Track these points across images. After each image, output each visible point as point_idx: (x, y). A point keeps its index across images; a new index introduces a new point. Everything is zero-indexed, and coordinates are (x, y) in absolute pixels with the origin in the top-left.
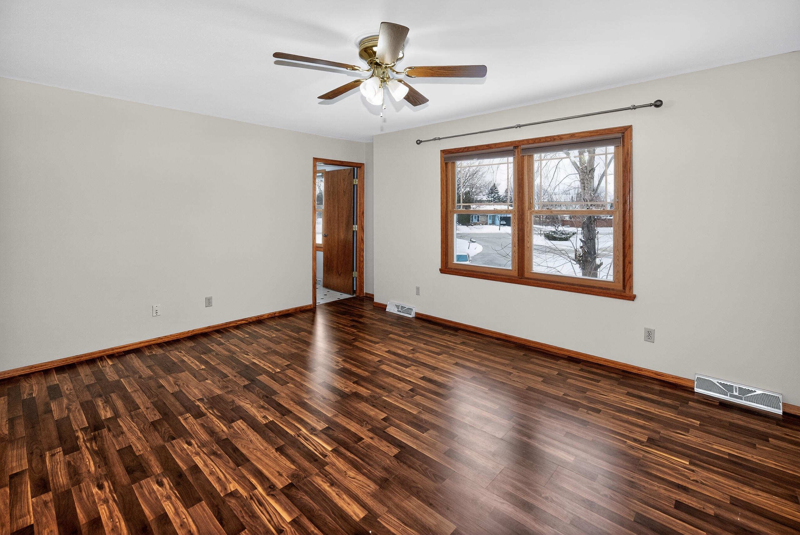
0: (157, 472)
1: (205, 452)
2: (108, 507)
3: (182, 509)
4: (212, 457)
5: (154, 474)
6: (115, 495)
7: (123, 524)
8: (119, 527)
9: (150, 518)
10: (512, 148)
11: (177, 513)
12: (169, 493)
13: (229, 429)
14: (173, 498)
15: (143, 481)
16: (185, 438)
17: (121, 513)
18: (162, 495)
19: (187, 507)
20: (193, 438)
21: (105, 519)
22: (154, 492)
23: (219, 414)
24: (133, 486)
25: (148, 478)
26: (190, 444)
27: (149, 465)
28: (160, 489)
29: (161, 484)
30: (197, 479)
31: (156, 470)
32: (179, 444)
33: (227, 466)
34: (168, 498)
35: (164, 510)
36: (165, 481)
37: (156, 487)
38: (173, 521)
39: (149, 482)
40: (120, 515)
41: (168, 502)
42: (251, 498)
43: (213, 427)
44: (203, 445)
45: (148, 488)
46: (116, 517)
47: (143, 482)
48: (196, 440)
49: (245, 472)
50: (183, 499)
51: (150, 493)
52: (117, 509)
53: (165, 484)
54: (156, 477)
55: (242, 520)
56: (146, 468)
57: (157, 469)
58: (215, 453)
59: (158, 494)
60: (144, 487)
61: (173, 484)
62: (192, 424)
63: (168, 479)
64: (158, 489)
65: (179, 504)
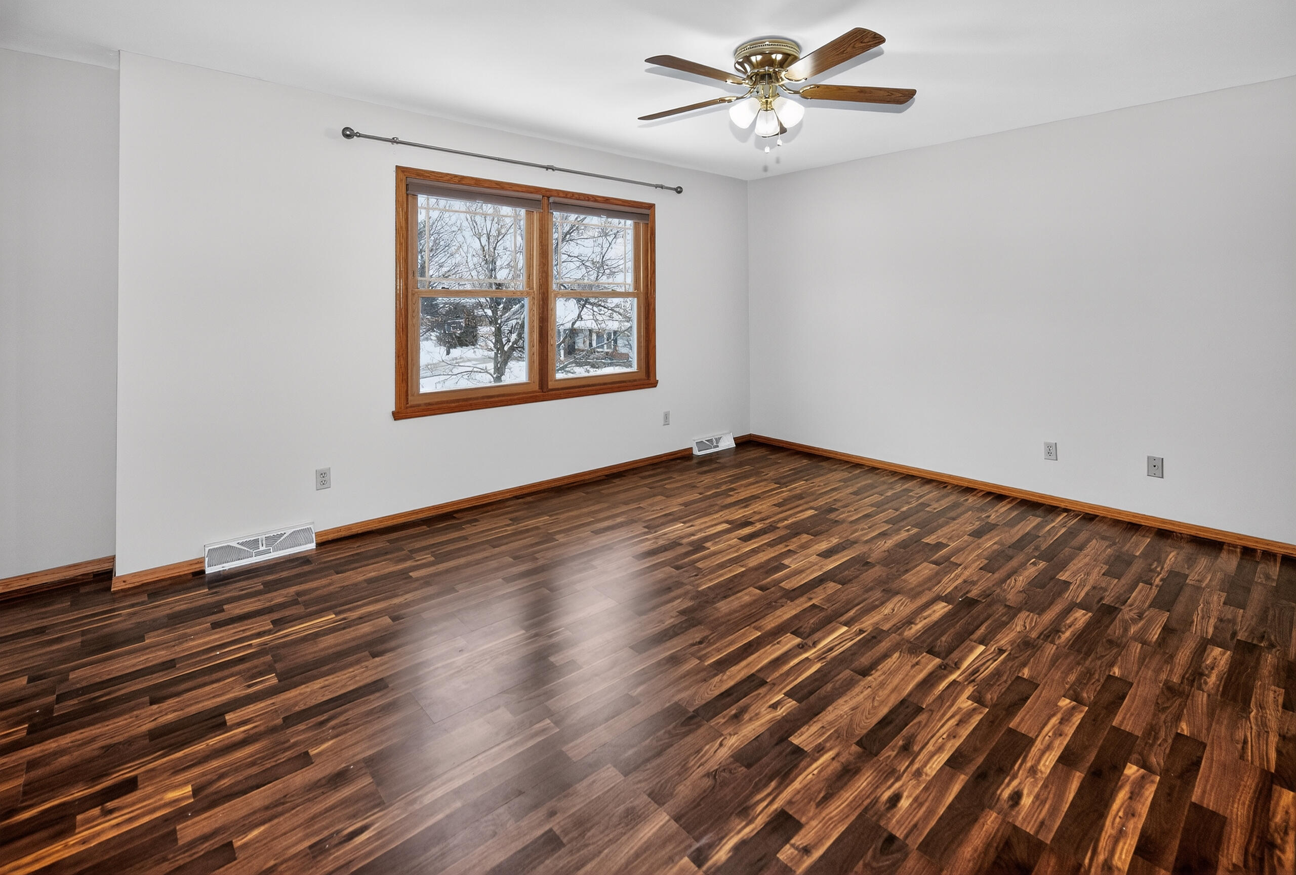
0: (996, 818)
1: (907, 764)
2: (1112, 852)
3: (1038, 745)
4: (916, 748)
5: (1003, 820)
6: (1087, 861)
7: (1115, 806)
8: (1122, 810)
9: (1080, 776)
10: (539, 197)
11: (1049, 747)
12: (1026, 774)
13: (826, 749)
14: (1029, 764)
15: (1028, 830)
16: (881, 817)
17: (1103, 825)
18: (1034, 784)
19: (1031, 742)
20: (877, 800)
21: (1131, 840)
22: (1037, 797)
23: (773, 784)
24: (1049, 842)
25: (1018, 824)
26: (895, 799)
27: (988, 845)
28: (1025, 792)
29: (1016, 797)
30: (976, 750)
31: (992, 822)
32: (902, 822)
33: (926, 725)
34: (1033, 771)
35: (1055, 767)
36: (1006, 794)
37: (1027, 801)
38: (1063, 747)
39: (1024, 819)
40: (1108, 823)
41: (1041, 767)
42: (973, 681)
43: (827, 779)
44: (891, 773)
45: (1036, 812)
46: (1116, 825)
47: (1030, 829)
48: (879, 792)
49: (930, 699)
50: (1021, 754)
51: (1043, 802)
52: (1103, 834)
53: (1014, 789)
54: (1006, 815)
55: (1009, 682)
56: (997, 848)
57: (990, 822)
58: (906, 749)
59: (1036, 790)
60: (1039, 820)
61: (1005, 778)
62: (823, 826)
63: (999, 792)
64: (1028, 795)
65: (1035, 750)
